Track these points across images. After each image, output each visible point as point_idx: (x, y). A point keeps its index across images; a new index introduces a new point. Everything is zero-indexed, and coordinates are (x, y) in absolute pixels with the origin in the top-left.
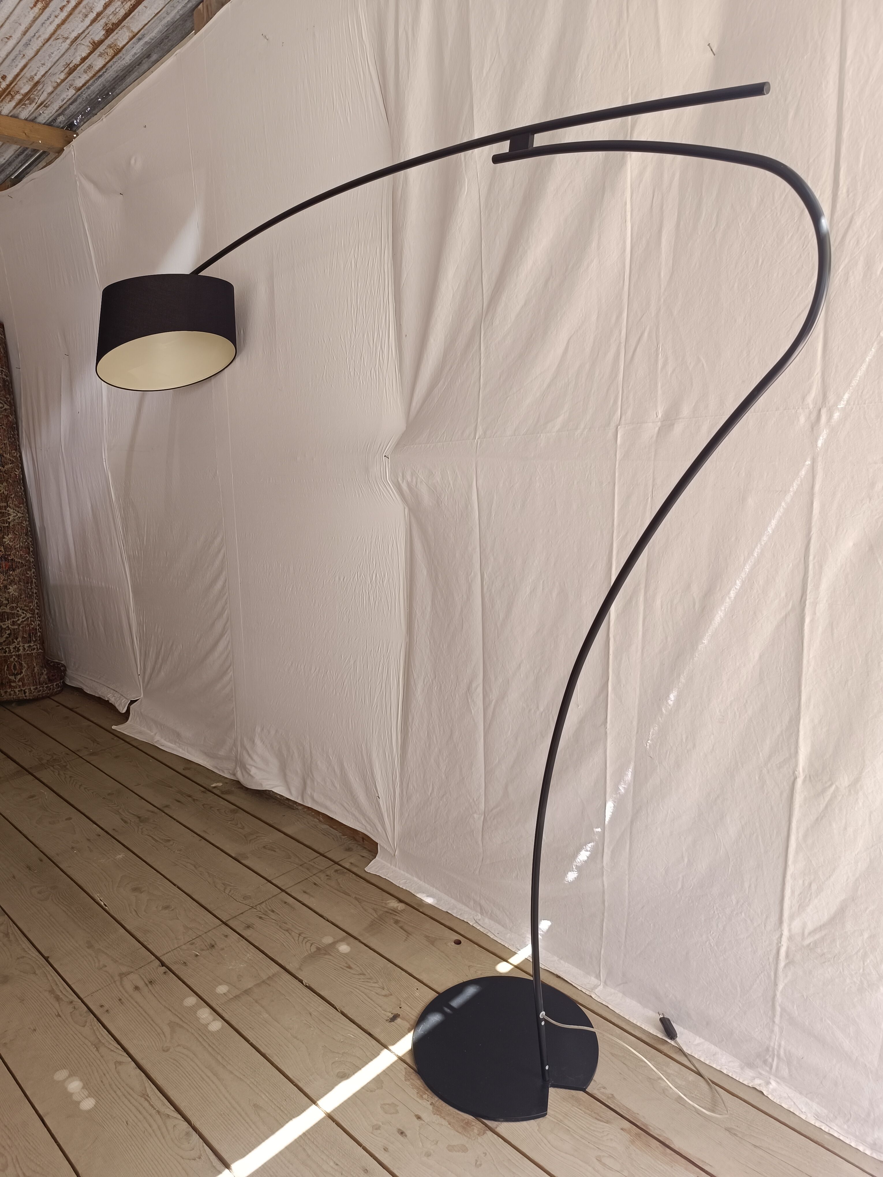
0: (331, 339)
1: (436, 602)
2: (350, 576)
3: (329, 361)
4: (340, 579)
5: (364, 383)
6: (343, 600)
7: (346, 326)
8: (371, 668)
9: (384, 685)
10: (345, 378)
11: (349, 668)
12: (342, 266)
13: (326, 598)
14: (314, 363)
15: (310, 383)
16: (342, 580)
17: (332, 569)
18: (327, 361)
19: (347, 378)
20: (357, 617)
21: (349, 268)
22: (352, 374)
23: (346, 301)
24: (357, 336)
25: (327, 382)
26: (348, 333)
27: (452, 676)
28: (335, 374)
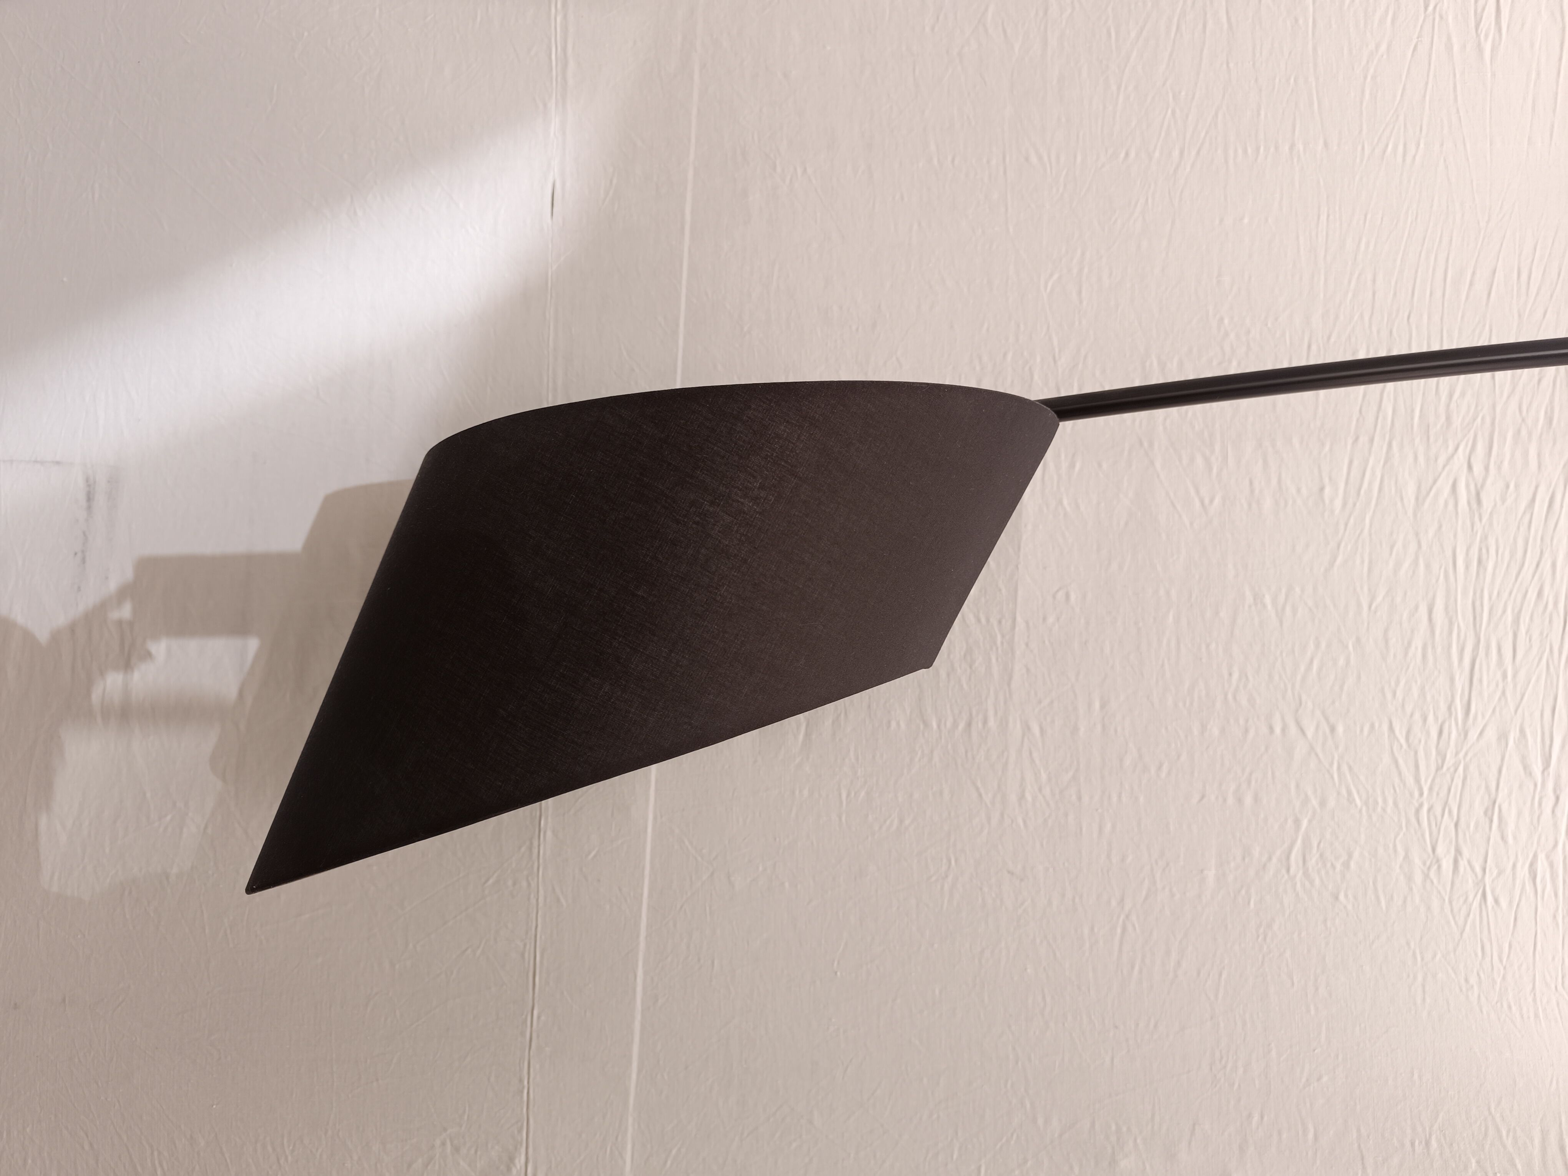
0: (1340, 729)
3: (1323, 803)
5: (1504, 903)
10: (1409, 878)
12: (1410, 491)
14: (1240, 801)
15: (1211, 874)
18: (1315, 802)
19: (1418, 878)
21: (1441, 502)
22: (1447, 864)
23: (1423, 610)
24: (1473, 735)
25: (1312, 883)
26: (1431, 718)
28: (1356, 854)
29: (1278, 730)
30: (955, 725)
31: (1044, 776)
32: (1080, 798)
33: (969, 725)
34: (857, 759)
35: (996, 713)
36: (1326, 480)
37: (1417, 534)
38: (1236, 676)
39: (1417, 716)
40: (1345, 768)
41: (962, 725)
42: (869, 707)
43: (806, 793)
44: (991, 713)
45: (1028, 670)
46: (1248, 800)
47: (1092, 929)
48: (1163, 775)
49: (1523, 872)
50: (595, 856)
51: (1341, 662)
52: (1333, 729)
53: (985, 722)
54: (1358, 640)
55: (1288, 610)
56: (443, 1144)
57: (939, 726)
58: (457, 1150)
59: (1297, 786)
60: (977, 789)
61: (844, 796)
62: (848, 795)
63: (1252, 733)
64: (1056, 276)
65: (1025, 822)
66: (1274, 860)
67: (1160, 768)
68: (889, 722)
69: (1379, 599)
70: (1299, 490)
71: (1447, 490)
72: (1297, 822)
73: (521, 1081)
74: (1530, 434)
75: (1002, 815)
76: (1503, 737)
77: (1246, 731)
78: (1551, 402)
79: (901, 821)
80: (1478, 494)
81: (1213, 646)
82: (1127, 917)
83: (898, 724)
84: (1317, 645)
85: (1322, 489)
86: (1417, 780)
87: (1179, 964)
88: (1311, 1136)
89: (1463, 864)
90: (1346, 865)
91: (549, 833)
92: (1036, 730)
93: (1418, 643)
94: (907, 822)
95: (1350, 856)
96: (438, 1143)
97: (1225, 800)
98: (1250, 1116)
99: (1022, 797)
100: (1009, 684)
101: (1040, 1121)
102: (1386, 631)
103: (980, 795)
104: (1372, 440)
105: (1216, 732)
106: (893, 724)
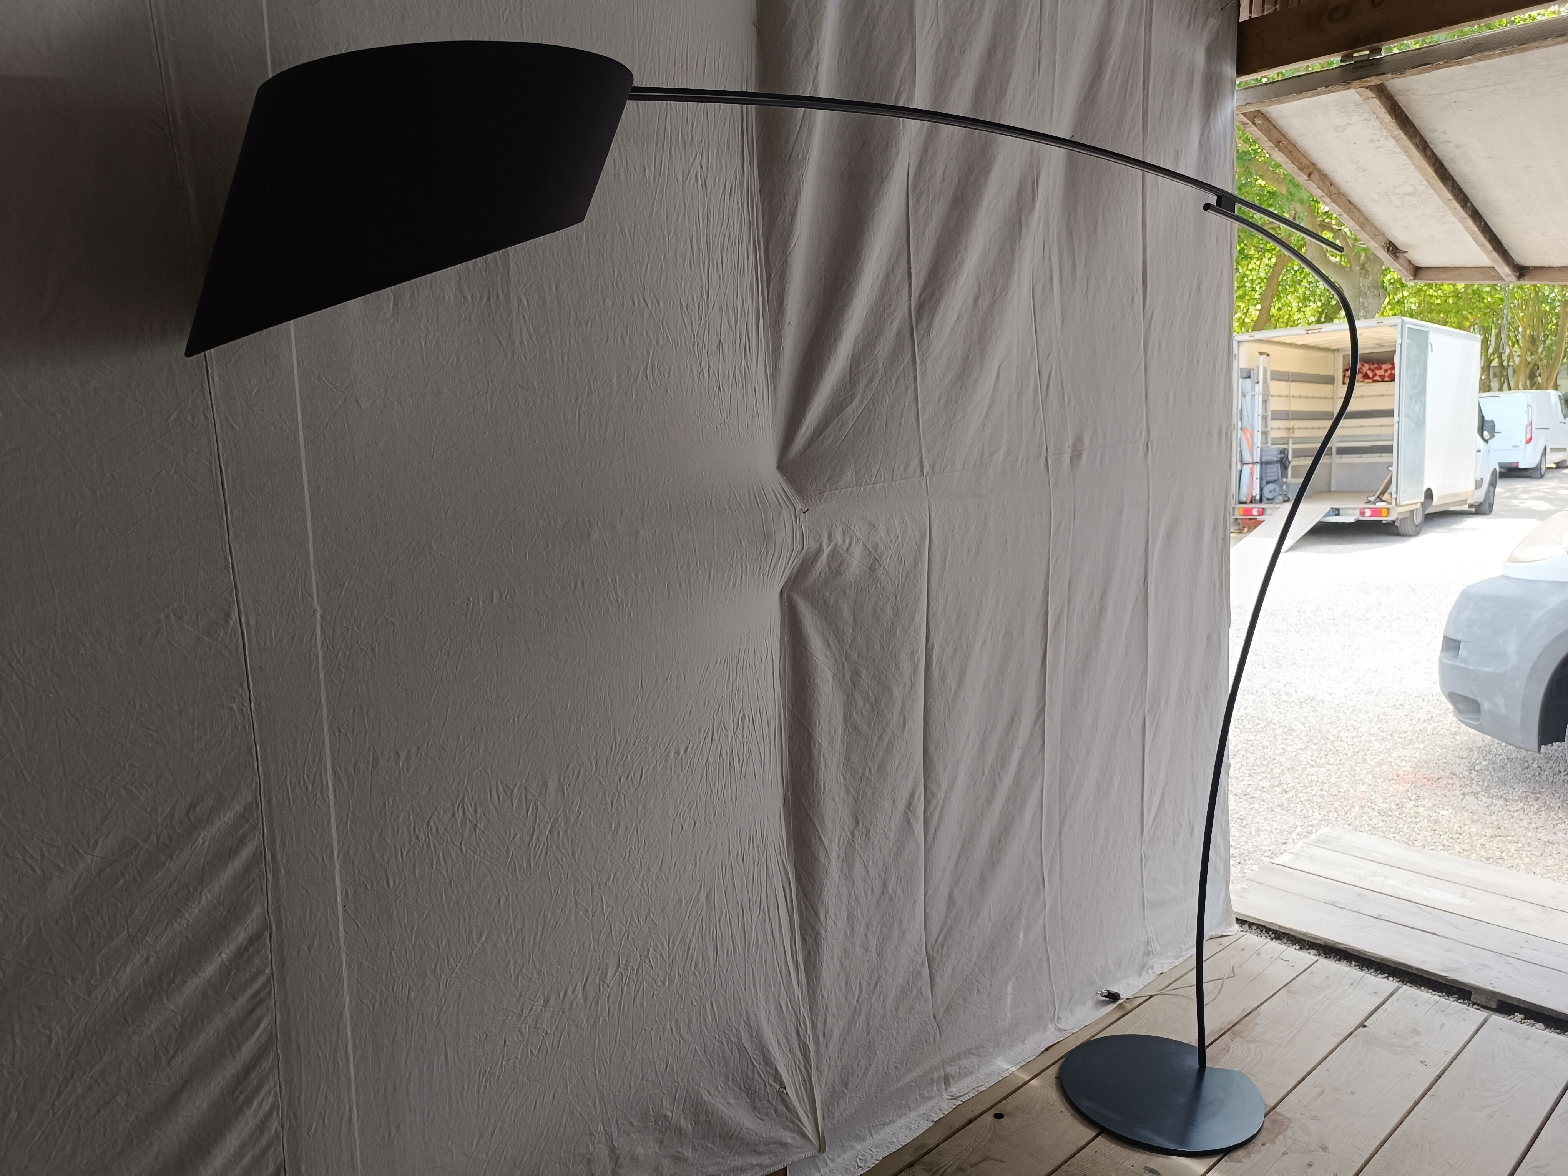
0: (661, 303)
1: (854, 713)
2: (699, 738)
3: (657, 343)
4: (678, 753)
6: (683, 789)
7: (691, 286)
8: (739, 885)
9: (764, 898)
10: (693, 380)
11: (697, 913)
12: (680, 176)
13: (644, 806)
14: (624, 341)
15: (615, 381)
16: (682, 752)
17: (662, 740)
18: (654, 342)
19: (696, 379)
20: (711, 808)
21: (692, 184)
22: (705, 372)
24: (711, 307)
25: (657, 384)
26: (695, 298)
27: (886, 805)
28: (672, 368)
29: (636, 303)
30: (481, 298)
31: (532, 329)
32: (551, 342)
33: (489, 298)
34: (428, 321)
35: (503, 292)
36: (646, 165)
37: (684, 200)
38: (616, 273)
39: (690, 297)
40: (665, 323)
41: (485, 299)
42: (431, 286)
43: (399, 342)
44: (500, 291)
45: (517, 265)
46: (627, 341)
47: (565, 416)
48: (589, 328)
49: (732, 375)
50: (256, 393)
51: (659, 267)
52: (659, 303)
53: (498, 297)
54: (665, 255)
55: (635, 236)
56: (168, 616)
57: (472, 299)
58: (181, 618)
59: (647, 333)
60: (498, 338)
61: (423, 345)
62: (425, 344)
63: (625, 305)
64: (508, 11)
65: (525, 357)
66: (641, 373)
67: (587, 324)
68: (444, 296)
69: (672, 234)
70: (635, 169)
71: (694, 178)
72: (648, 352)
73: (226, 559)
74: (722, 152)
75: (513, 353)
76: (721, 309)
77: (623, 304)
78: (729, 137)
79: (458, 359)
80: (705, 182)
81: (605, 255)
82: (580, 407)
83: (449, 297)
84: (649, 258)
85: (645, 170)
86: (692, 330)
87: (606, 431)
88: (668, 507)
89: (711, 372)
90: (669, 374)
91: (216, 378)
92: (525, 302)
93: (688, 259)
94: (462, 360)
95: (670, 369)
96: (163, 616)
97: (617, 342)
98: (644, 502)
99: (522, 342)
100: (508, 274)
101: (553, 523)
102: (676, 251)
103: (500, 341)
104: (663, 145)
105: (610, 304)
106: (447, 298)
